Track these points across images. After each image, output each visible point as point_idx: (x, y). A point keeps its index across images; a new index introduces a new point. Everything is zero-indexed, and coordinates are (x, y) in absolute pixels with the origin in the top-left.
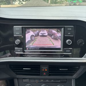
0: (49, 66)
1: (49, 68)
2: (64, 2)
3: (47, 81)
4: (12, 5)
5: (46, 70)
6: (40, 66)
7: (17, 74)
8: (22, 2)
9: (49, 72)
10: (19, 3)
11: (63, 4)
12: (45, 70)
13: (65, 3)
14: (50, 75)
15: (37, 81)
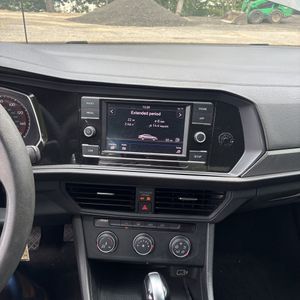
0: (156, 189)
1: (156, 194)
2: (229, 13)
3: (150, 225)
4: (50, 12)
5: (148, 199)
6: (134, 188)
7: (82, 206)
8: (87, 4)
9: (156, 205)
10: (74, 9)
11: (226, 17)
12: (146, 198)
13: (233, 14)
14: (156, 212)
15: (126, 224)
